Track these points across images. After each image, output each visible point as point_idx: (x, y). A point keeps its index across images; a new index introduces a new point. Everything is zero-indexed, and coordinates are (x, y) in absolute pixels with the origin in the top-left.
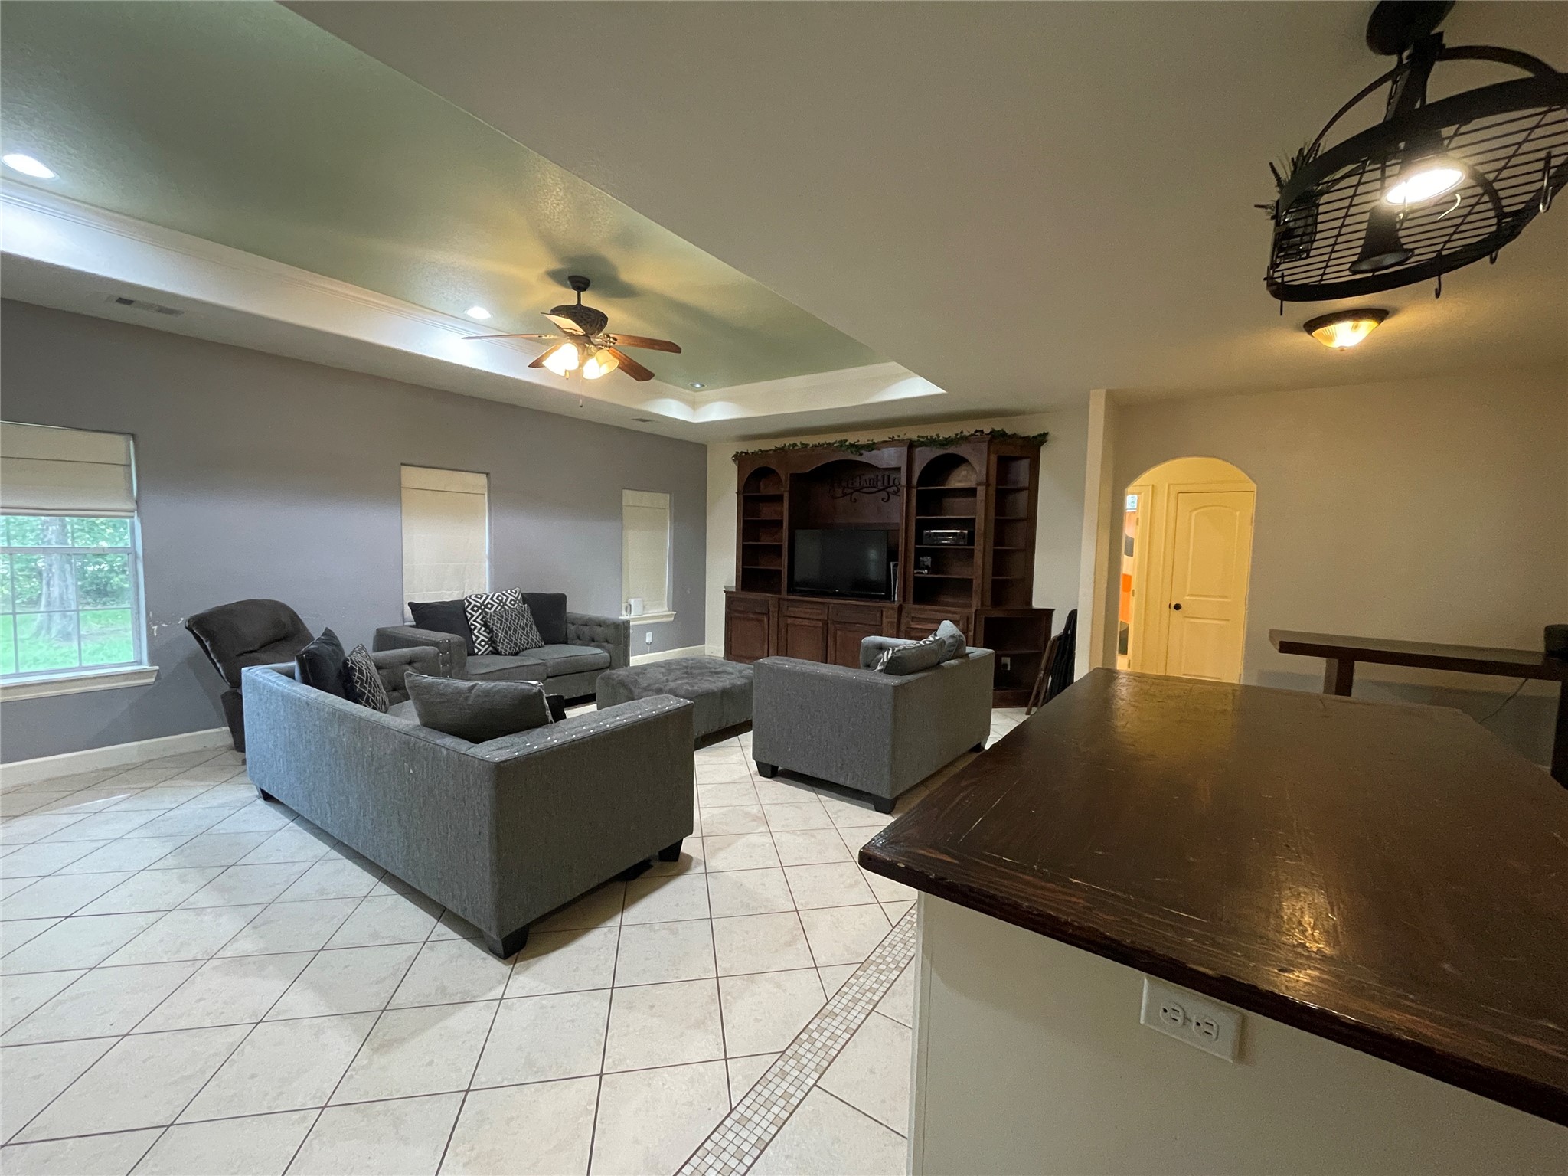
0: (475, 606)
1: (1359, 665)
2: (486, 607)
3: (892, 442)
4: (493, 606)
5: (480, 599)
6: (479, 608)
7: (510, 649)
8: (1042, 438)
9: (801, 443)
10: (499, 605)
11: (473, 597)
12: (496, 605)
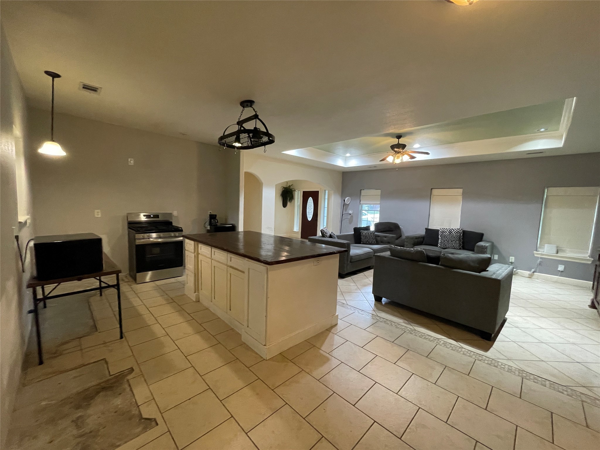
0: (441, 231)
2: (444, 232)
4: (447, 232)
5: (443, 229)
6: (442, 232)
7: (443, 246)
10: (449, 232)
11: (441, 229)
12: (448, 232)
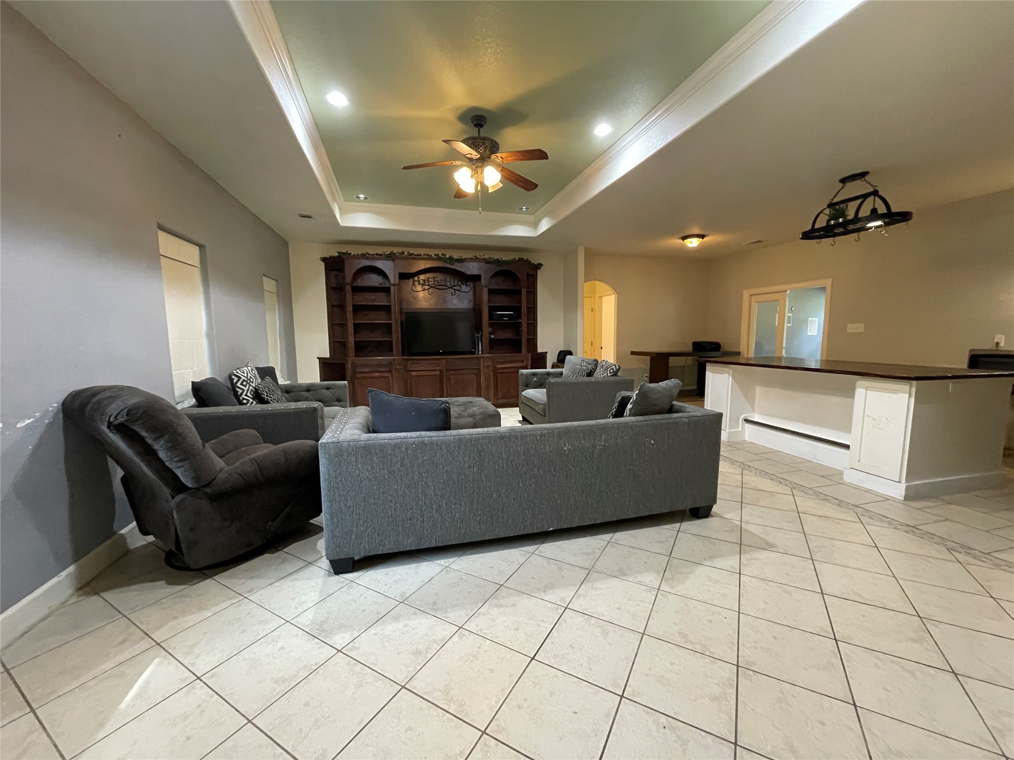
1: (671, 358)
3: (476, 259)
8: (540, 266)
9: (408, 253)
